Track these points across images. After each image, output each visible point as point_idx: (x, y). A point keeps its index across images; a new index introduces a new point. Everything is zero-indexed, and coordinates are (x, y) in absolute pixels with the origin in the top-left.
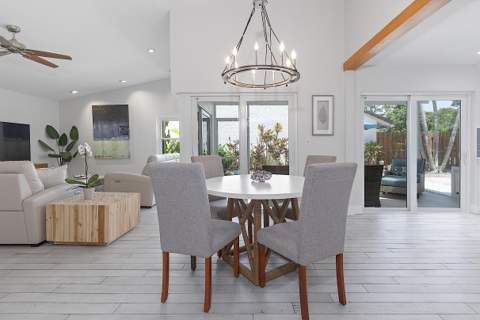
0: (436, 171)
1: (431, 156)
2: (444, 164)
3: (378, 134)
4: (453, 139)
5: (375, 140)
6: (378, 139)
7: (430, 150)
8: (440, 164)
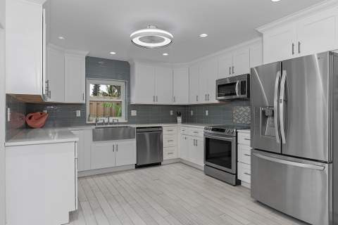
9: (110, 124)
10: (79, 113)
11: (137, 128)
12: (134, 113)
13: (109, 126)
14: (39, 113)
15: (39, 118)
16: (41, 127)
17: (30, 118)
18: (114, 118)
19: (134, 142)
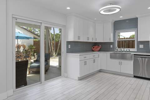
0: (54, 56)
1: (53, 51)
2: (57, 53)
3: (34, 41)
4: (59, 44)
5: (33, 44)
6: (34, 43)
7: (53, 48)
8: (56, 54)
9: (125, 52)
10: (111, 46)
11: (134, 55)
12: (141, 46)
13: (124, 52)
14: (97, 46)
15: (97, 48)
16: (98, 51)
17: (94, 48)
18: (127, 49)
19: (132, 62)
